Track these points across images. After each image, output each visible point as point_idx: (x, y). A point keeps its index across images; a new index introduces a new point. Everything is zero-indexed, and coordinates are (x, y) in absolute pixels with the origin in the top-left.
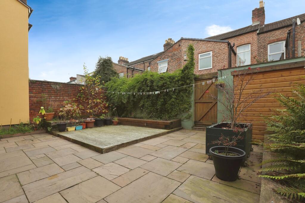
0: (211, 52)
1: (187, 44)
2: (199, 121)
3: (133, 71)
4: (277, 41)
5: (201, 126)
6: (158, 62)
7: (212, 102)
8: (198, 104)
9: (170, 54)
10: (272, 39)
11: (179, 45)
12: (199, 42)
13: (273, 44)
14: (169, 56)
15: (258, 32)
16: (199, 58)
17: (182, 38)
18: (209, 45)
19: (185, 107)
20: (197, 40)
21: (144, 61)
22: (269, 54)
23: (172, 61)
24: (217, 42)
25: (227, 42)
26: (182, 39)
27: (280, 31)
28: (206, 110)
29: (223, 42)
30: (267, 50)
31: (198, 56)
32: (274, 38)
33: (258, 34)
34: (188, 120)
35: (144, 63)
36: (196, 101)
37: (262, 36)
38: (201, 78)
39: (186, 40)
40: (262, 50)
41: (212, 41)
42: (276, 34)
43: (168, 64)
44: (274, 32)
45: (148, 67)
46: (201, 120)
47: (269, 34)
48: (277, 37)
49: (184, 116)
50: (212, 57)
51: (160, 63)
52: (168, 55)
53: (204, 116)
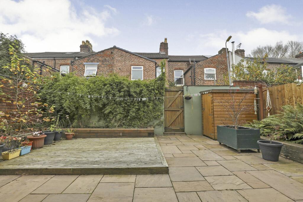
0: (142, 67)
1: (120, 53)
2: (169, 127)
3: (42, 66)
4: (179, 70)
5: (170, 131)
6: (84, 63)
7: (179, 111)
8: (167, 111)
9: (100, 59)
10: (176, 67)
11: (112, 53)
12: (132, 55)
13: (177, 71)
14: (100, 61)
15: (168, 60)
16: (132, 69)
17: (115, 46)
18: (140, 60)
19: (158, 114)
20: (130, 53)
21: (55, 58)
22: (175, 77)
23: (102, 66)
24: (147, 59)
25: (155, 62)
26: (115, 48)
27: (181, 63)
28: (174, 118)
29: (152, 61)
30: (174, 74)
31: (131, 67)
32: (177, 67)
33: (169, 61)
34: (159, 126)
35: (54, 59)
36: (166, 109)
37: (171, 63)
38: (169, 90)
39: (119, 49)
40: (171, 73)
41: (144, 58)
42: (178, 64)
43: (98, 68)
44: (178, 63)
45: (60, 65)
46: (170, 126)
47: (175, 63)
48: (179, 67)
49: (155, 123)
50: (143, 71)
51: (87, 64)
52: (98, 59)
53: (173, 122)
